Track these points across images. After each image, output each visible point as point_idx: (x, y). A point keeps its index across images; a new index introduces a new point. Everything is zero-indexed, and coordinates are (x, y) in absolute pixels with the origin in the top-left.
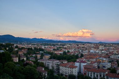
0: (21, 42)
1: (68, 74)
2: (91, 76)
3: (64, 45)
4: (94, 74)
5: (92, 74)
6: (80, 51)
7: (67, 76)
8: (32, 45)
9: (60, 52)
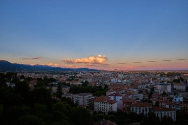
0: (20, 70)
1: (106, 111)
2: (136, 111)
3: (77, 74)
4: (140, 109)
5: (137, 109)
6: (100, 81)
7: (105, 113)
8: (36, 73)
9: (78, 83)
